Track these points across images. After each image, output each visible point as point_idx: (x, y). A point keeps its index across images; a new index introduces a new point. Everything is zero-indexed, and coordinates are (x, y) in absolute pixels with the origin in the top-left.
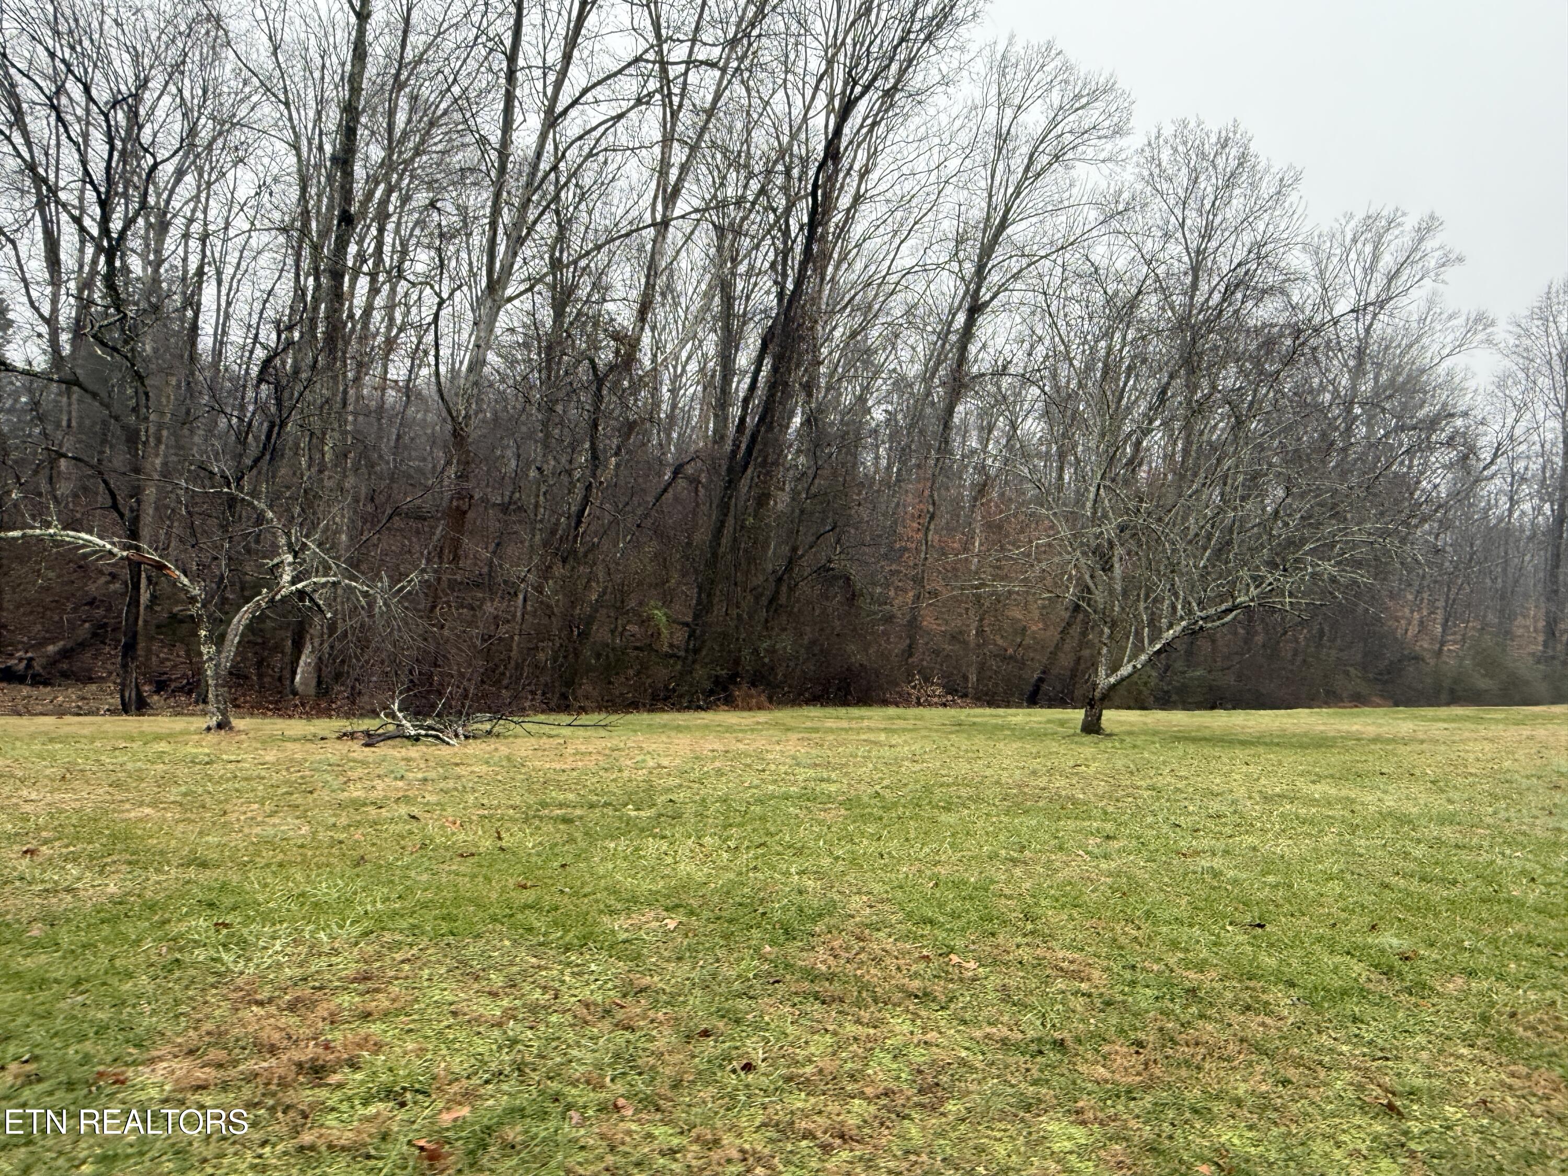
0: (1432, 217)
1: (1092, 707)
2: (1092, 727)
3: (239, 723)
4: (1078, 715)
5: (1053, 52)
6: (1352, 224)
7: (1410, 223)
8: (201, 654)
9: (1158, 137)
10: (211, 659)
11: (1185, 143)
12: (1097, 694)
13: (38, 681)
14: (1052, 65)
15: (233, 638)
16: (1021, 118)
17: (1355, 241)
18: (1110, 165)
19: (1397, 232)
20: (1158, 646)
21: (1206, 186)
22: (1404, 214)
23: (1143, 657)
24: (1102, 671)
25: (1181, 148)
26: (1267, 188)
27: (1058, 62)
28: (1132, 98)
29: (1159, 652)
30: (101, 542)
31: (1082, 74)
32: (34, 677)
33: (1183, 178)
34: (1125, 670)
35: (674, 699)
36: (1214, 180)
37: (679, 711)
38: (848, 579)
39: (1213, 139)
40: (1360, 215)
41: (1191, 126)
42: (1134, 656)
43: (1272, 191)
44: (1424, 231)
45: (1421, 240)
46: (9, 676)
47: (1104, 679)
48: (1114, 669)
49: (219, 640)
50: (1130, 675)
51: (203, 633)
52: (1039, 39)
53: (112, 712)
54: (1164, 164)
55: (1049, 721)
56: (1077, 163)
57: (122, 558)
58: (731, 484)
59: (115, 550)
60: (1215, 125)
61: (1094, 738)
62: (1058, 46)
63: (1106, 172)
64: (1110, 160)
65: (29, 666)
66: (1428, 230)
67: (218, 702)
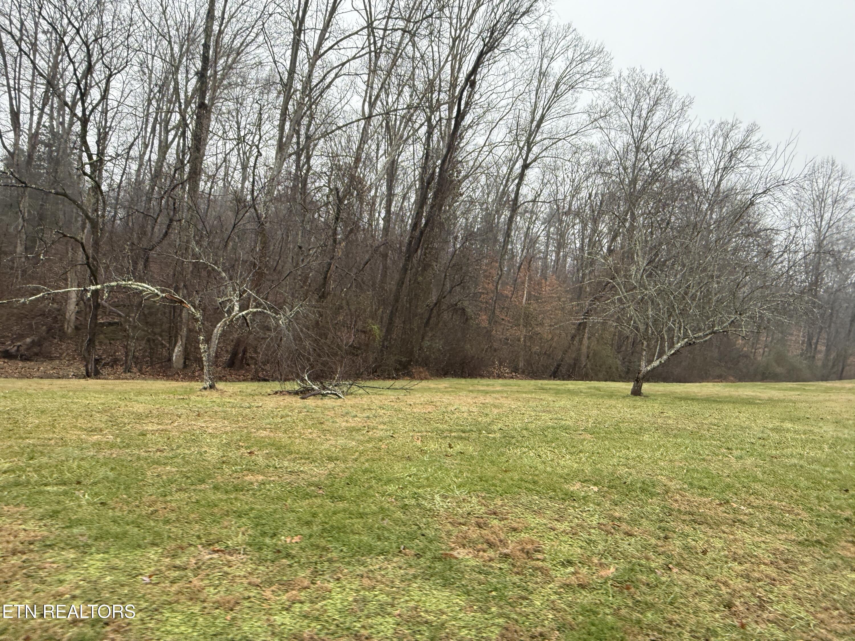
0: (754, 125)
1: (638, 382)
2: (637, 392)
3: (220, 385)
4: (629, 386)
5: (571, 29)
6: (714, 126)
7: (743, 127)
8: (200, 348)
9: (620, 77)
10: (205, 352)
11: (633, 80)
12: (641, 376)
13: (25, 359)
14: (570, 37)
15: (215, 341)
16: (552, 65)
17: (714, 135)
18: (599, 92)
19: (736, 131)
20: (673, 352)
21: (645, 105)
22: (740, 122)
23: (665, 357)
24: (643, 364)
25: (632, 84)
26: (676, 106)
27: (573, 35)
28: (611, 57)
29: (673, 354)
30: (153, 289)
31: (585, 42)
32: (21, 356)
33: (632, 99)
34: (656, 363)
35: (379, 373)
36: (648, 101)
37: (383, 379)
38: (464, 310)
39: (648, 79)
40: (717, 122)
41: (637, 72)
42: (660, 356)
43: (678, 108)
44: (750, 131)
45: (748, 136)
46: (8, 355)
47: (645, 368)
48: (650, 362)
49: (208, 340)
50: (658, 366)
51: (202, 338)
52: (564, 22)
53: (76, 376)
54: (622, 91)
55: (590, 388)
56: (584, 90)
57: (162, 297)
58: (409, 258)
59: (159, 293)
60: (650, 71)
61: (638, 398)
62: (574, 26)
63: (596, 95)
64: (598, 89)
65: (18, 350)
66: (752, 131)
67: (210, 374)
